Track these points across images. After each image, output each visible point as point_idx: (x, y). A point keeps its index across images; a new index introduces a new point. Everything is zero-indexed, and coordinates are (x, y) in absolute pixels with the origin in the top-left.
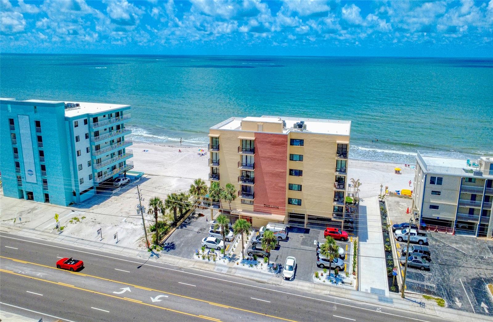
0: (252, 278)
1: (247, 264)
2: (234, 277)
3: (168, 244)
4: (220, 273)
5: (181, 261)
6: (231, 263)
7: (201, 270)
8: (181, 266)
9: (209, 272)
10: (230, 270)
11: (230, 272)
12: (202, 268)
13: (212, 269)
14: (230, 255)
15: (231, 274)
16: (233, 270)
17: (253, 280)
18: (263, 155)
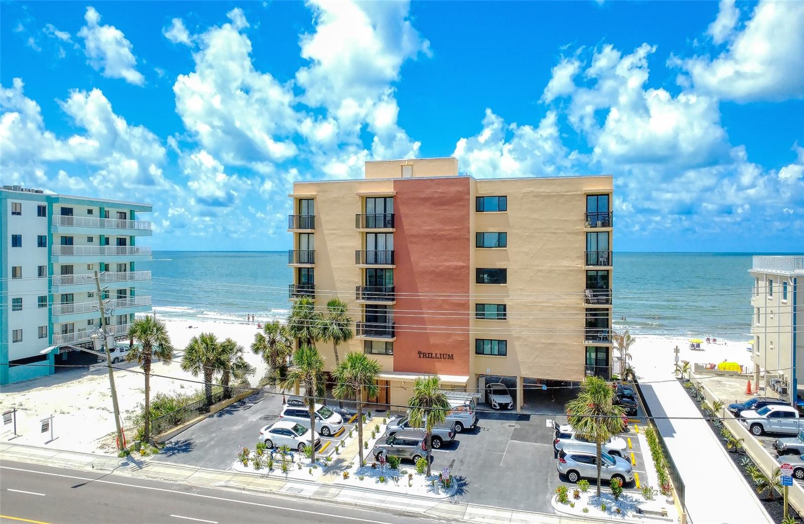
0: (383, 505)
1: (371, 476)
2: (332, 505)
3: (177, 443)
4: (296, 497)
5: (197, 475)
6: (328, 475)
7: (244, 492)
8: (193, 483)
9: (265, 495)
10: (323, 490)
11: (324, 494)
12: (247, 487)
13: (274, 490)
14: (328, 459)
15: (326, 497)
16: (333, 491)
17: (386, 510)
18: (415, 231)
